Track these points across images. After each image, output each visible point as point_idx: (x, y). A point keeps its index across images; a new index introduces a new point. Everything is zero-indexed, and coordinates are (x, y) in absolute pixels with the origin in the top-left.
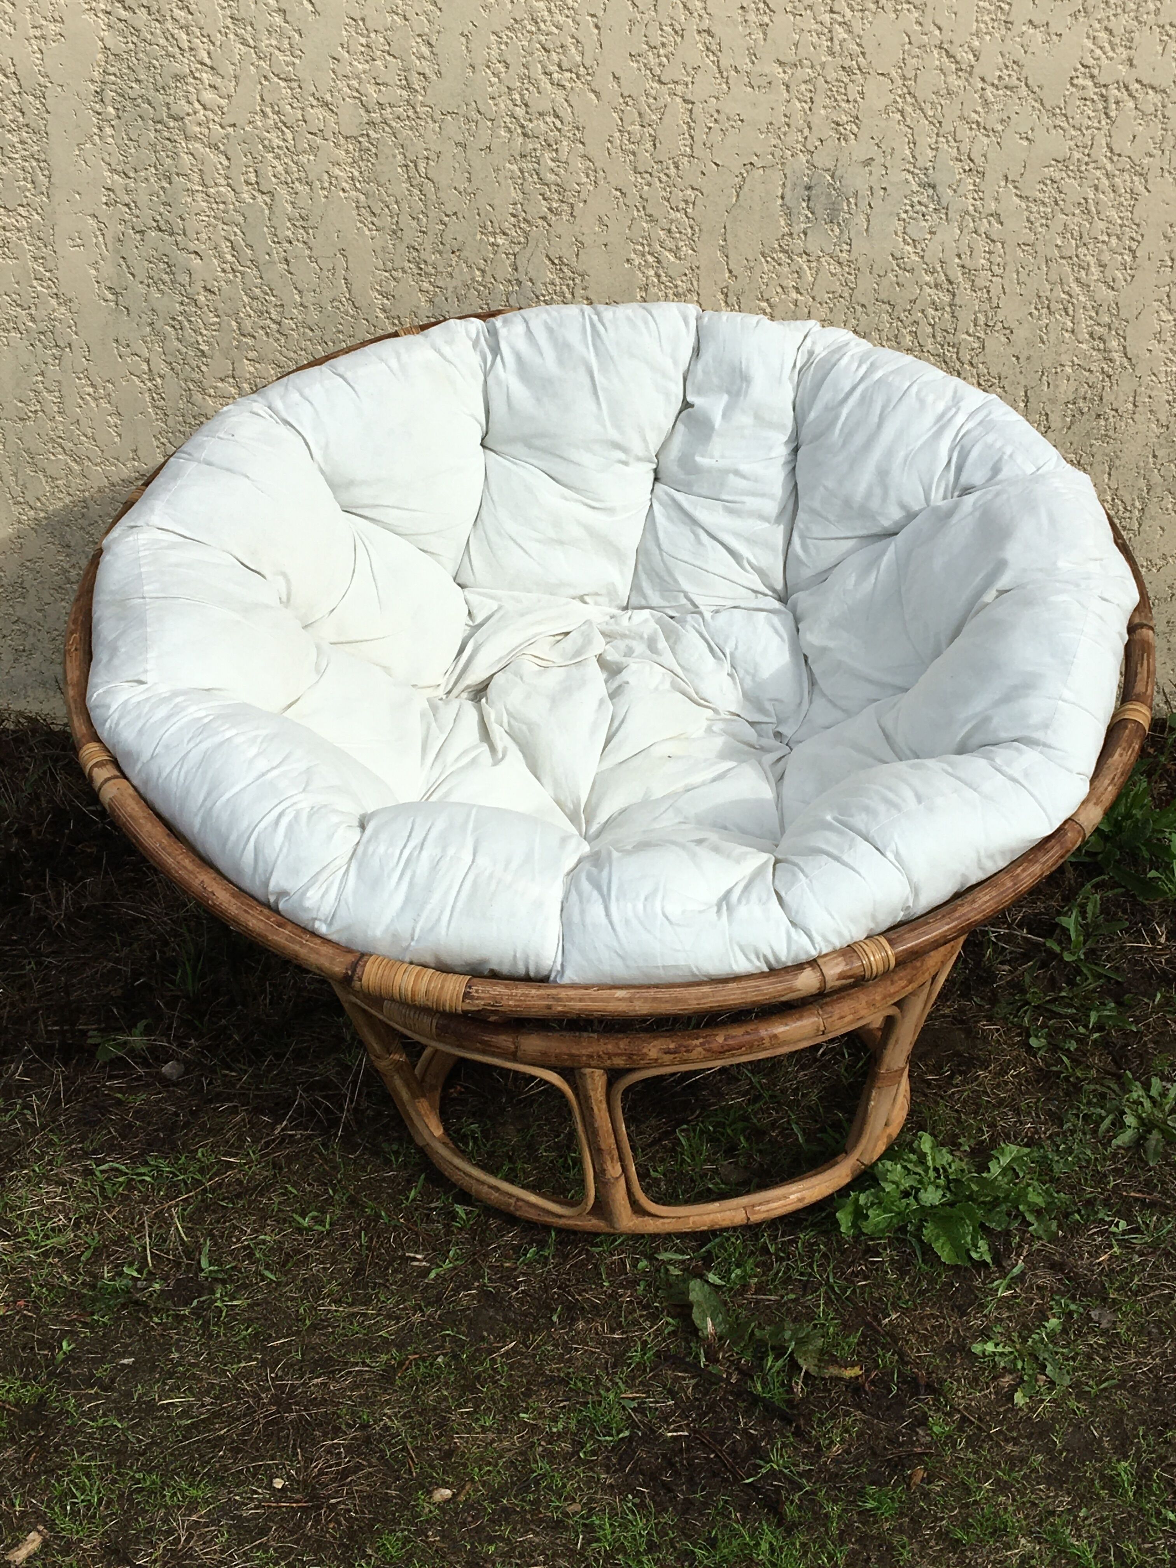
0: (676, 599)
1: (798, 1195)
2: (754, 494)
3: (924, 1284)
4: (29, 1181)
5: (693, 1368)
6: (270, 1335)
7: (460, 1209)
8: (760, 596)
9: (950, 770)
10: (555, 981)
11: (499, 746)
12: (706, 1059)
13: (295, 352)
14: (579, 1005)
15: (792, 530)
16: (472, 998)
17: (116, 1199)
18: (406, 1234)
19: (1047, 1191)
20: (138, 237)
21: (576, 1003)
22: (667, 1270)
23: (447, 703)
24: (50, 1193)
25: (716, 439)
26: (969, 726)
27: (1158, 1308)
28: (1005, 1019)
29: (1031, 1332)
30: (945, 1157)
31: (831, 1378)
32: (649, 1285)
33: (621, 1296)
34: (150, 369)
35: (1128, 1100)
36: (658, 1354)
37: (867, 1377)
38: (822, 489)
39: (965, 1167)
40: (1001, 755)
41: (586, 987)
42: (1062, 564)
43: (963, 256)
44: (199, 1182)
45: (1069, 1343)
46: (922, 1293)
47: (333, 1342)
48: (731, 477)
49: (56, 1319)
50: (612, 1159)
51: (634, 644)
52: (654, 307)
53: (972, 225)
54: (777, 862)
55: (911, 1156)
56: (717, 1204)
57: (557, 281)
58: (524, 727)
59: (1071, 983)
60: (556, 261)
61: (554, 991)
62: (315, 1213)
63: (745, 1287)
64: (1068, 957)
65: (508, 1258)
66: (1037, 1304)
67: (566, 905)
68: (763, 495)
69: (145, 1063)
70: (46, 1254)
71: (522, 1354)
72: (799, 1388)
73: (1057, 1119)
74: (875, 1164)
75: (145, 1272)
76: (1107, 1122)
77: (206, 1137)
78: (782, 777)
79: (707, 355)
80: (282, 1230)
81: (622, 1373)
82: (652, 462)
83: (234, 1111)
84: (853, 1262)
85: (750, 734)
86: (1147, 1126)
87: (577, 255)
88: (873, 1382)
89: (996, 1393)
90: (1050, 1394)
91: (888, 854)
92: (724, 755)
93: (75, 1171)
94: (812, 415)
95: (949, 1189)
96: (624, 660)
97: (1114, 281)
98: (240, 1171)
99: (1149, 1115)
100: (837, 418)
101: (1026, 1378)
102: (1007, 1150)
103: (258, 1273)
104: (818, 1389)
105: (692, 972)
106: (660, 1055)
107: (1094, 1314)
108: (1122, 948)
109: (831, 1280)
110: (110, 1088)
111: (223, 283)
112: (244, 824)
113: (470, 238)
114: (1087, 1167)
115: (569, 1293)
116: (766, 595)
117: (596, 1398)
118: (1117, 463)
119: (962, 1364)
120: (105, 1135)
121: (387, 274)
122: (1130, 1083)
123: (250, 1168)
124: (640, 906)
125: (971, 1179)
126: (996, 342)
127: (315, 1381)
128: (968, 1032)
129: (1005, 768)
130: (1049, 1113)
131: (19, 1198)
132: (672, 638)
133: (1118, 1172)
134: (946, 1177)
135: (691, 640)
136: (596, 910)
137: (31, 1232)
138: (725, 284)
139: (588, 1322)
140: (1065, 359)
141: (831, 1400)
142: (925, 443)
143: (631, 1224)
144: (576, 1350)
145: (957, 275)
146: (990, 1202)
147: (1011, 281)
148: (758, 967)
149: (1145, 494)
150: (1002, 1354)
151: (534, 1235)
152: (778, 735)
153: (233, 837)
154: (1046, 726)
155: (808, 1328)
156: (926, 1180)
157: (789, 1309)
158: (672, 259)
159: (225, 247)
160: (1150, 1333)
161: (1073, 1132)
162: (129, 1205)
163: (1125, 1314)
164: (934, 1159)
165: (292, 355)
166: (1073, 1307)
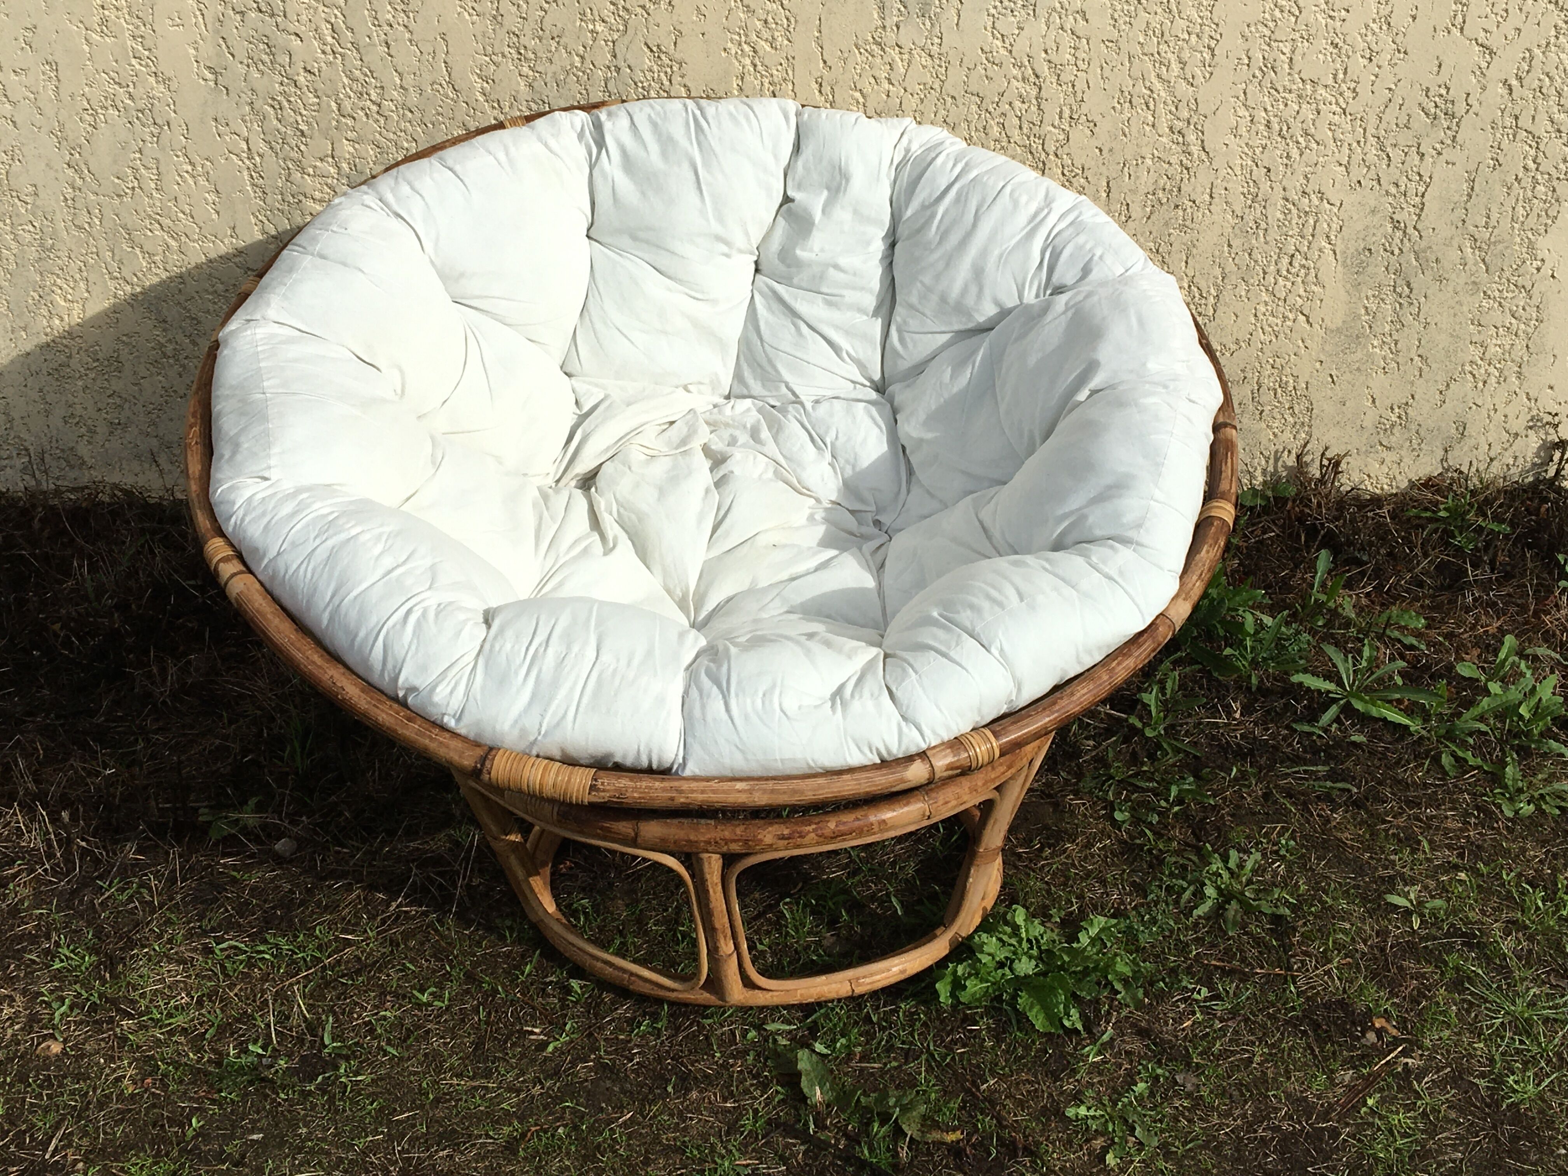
0: (777, 389)
1: (900, 967)
2: (854, 288)
3: (1020, 1051)
4: (150, 960)
5: (804, 1136)
6: (395, 1110)
7: (575, 984)
8: (858, 386)
9: (1047, 566)
10: (677, 772)
11: (610, 536)
12: (818, 844)
13: (394, 133)
14: (700, 797)
15: (889, 325)
16: (598, 790)
17: (237, 978)
18: (522, 1008)
19: (1134, 961)
20: (238, 17)
21: (698, 796)
22: (775, 1041)
23: (557, 491)
24: (171, 971)
25: (815, 233)
26: (1066, 524)
27: (1239, 1071)
28: (1091, 793)
29: (1121, 1095)
30: (1037, 929)
31: (933, 1142)
32: (758, 1055)
33: (732, 1066)
34: (249, 149)
35: (1208, 872)
36: (769, 1122)
37: (968, 1141)
38: (919, 285)
39: (1056, 938)
40: (1097, 552)
41: (708, 779)
42: (1152, 366)
43: (1049, 51)
44: (319, 960)
45: (1156, 1106)
46: (1018, 1059)
47: (457, 1115)
48: (831, 271)
49: (184, 1096)
50: (725, 937)
51: (737, 433)
52: (755, 103)
53: (1058, 21)
54: (886, 656)
55: (1006, 928)
56: (824, 978)
57: (655, 68)
58: (633, 517)
59: (1152, 757)
60: (655, 49)
61: (676, 784)
62: (433, 989)
63: (850, 1056)
64: (1149, 733)
65: (622, 1031)
66: (1126, 1069)
67: (687, 700)
68: (862, 289)
69: (257, 840)
70: (171, 1033)
71: (639, 1124)
72: (904, 1153)
73: (1141, 890)
74: (971, 937)
75: (270, 1049)
76: (1187, 895)
77: (321, 915)
78: (882, 565)
79: (808, 151)
80: (401, 1006)
81: (735, 1140)
82: (752, 253)
83: (349, 888)
84: (952, 1030)
85: (851, 522)
86: (1226, 896)
87: (675, 43)
88: (974, 1146)
89: (1089, 1155)
90: (1139, 1154)
91: (993, 650)
92: (826, 542)
93: (195, 950)
94: (909, 213)
95: (1041, 959)
96: (728, 449)
97: (1193, 77)
98: (358, 948)
99: (1227, 886)
100: (933, 216)
101: (1116, 1140)
102: (1095, 921)
103: (380, 1048)
104: (922, 1153)
105: (808, 764)
106: (775, 841)
107: (1179, 1078)
108: (1200, 723)
109: (932, 1048)
110: (225, 866)
111: (323, 64)
112: (373, 620)
113: (569, 26)
114: (1170, 937)
115: (682, 1064)
116: (865, 386)
117: (713, 1166)
118: (1194, 251)
119: (1056, 1127)
120: (223, 913)
121: (487, 59)
122: (1210, 856)
123: (368, 945)
124: (759, 702)
125: (1062, 949)
126: (1079, 134)
127: (441, 1154)
128: (1056, 805)
129: (1101, 566)
130: (1133, 884)
131: (141, 977)
132: (776, 429)
133: (1199, 941)
134: (1039, 947)
135: (793, 427)
136: (716, 705)
137: (155, 1011)
138: (819, 74)
139: (700, 1092)
140: (1146, 152)
141: (934, 1164)
142: (1019, 242)
143: (741, 997)
144: (691, 1119)
145: (1044, 70)
146: (1080, 972)
147: (1095, 75)
148: (870, 760)
149: (1219, 281)
150: (1094, 1117)
151: (646, 1007)
152: (877, 523)
153: (362, 634)
154: (1139, 526)
155: (911, 1095)
156: (1020, 951)
157: (892, 1076)
158: (768, 49)
159: (326, 30)
160: (1231, 1096)
161: (1156, 903)
162: (250, 982)
163: (1208, 1078)
164: (1027, 931)
165: (391, 136)
166: (1159, 1071)
